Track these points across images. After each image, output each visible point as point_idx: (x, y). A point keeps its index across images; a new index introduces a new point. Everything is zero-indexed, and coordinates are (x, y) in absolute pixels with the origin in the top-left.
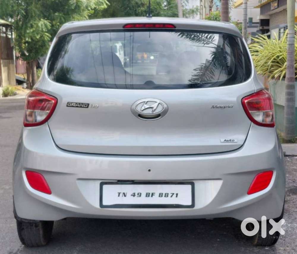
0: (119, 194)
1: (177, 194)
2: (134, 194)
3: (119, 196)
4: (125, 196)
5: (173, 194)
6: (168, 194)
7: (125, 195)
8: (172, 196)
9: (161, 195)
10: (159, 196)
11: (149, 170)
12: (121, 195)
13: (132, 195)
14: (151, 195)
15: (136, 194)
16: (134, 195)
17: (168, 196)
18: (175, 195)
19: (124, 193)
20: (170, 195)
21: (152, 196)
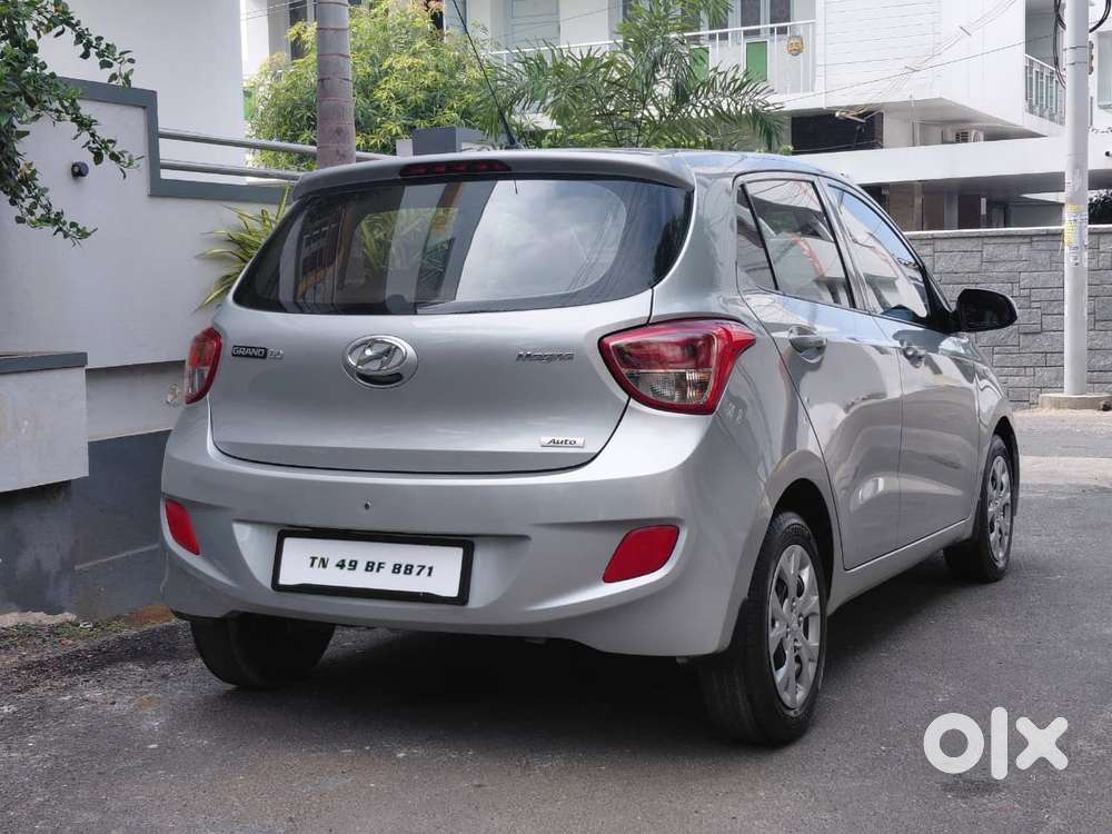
0: (314, 559)
1: (431, 569)
2: (343, 561)
3: (312, 565)
4: (324, 566)
5: (423, 567)
6: (412, 566)
7: (324, 563)
8: (418, 574)
9: (396, 569)
10: (394, 572)
11: (367, 506)
12: (317, 562)
13: (338, 565)
14: (376, 567)
15: (347, 564)
16: (341, 565)
17: (411, 572)
18: (426, 571)
19: (323, 560)
20: (416, 570)
21: (378, 570)
